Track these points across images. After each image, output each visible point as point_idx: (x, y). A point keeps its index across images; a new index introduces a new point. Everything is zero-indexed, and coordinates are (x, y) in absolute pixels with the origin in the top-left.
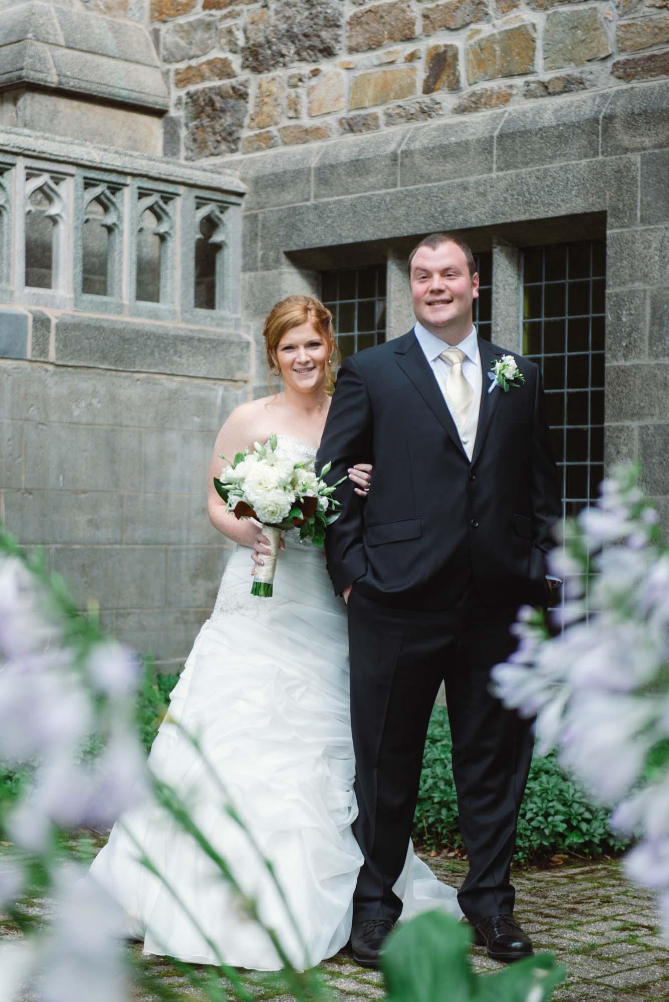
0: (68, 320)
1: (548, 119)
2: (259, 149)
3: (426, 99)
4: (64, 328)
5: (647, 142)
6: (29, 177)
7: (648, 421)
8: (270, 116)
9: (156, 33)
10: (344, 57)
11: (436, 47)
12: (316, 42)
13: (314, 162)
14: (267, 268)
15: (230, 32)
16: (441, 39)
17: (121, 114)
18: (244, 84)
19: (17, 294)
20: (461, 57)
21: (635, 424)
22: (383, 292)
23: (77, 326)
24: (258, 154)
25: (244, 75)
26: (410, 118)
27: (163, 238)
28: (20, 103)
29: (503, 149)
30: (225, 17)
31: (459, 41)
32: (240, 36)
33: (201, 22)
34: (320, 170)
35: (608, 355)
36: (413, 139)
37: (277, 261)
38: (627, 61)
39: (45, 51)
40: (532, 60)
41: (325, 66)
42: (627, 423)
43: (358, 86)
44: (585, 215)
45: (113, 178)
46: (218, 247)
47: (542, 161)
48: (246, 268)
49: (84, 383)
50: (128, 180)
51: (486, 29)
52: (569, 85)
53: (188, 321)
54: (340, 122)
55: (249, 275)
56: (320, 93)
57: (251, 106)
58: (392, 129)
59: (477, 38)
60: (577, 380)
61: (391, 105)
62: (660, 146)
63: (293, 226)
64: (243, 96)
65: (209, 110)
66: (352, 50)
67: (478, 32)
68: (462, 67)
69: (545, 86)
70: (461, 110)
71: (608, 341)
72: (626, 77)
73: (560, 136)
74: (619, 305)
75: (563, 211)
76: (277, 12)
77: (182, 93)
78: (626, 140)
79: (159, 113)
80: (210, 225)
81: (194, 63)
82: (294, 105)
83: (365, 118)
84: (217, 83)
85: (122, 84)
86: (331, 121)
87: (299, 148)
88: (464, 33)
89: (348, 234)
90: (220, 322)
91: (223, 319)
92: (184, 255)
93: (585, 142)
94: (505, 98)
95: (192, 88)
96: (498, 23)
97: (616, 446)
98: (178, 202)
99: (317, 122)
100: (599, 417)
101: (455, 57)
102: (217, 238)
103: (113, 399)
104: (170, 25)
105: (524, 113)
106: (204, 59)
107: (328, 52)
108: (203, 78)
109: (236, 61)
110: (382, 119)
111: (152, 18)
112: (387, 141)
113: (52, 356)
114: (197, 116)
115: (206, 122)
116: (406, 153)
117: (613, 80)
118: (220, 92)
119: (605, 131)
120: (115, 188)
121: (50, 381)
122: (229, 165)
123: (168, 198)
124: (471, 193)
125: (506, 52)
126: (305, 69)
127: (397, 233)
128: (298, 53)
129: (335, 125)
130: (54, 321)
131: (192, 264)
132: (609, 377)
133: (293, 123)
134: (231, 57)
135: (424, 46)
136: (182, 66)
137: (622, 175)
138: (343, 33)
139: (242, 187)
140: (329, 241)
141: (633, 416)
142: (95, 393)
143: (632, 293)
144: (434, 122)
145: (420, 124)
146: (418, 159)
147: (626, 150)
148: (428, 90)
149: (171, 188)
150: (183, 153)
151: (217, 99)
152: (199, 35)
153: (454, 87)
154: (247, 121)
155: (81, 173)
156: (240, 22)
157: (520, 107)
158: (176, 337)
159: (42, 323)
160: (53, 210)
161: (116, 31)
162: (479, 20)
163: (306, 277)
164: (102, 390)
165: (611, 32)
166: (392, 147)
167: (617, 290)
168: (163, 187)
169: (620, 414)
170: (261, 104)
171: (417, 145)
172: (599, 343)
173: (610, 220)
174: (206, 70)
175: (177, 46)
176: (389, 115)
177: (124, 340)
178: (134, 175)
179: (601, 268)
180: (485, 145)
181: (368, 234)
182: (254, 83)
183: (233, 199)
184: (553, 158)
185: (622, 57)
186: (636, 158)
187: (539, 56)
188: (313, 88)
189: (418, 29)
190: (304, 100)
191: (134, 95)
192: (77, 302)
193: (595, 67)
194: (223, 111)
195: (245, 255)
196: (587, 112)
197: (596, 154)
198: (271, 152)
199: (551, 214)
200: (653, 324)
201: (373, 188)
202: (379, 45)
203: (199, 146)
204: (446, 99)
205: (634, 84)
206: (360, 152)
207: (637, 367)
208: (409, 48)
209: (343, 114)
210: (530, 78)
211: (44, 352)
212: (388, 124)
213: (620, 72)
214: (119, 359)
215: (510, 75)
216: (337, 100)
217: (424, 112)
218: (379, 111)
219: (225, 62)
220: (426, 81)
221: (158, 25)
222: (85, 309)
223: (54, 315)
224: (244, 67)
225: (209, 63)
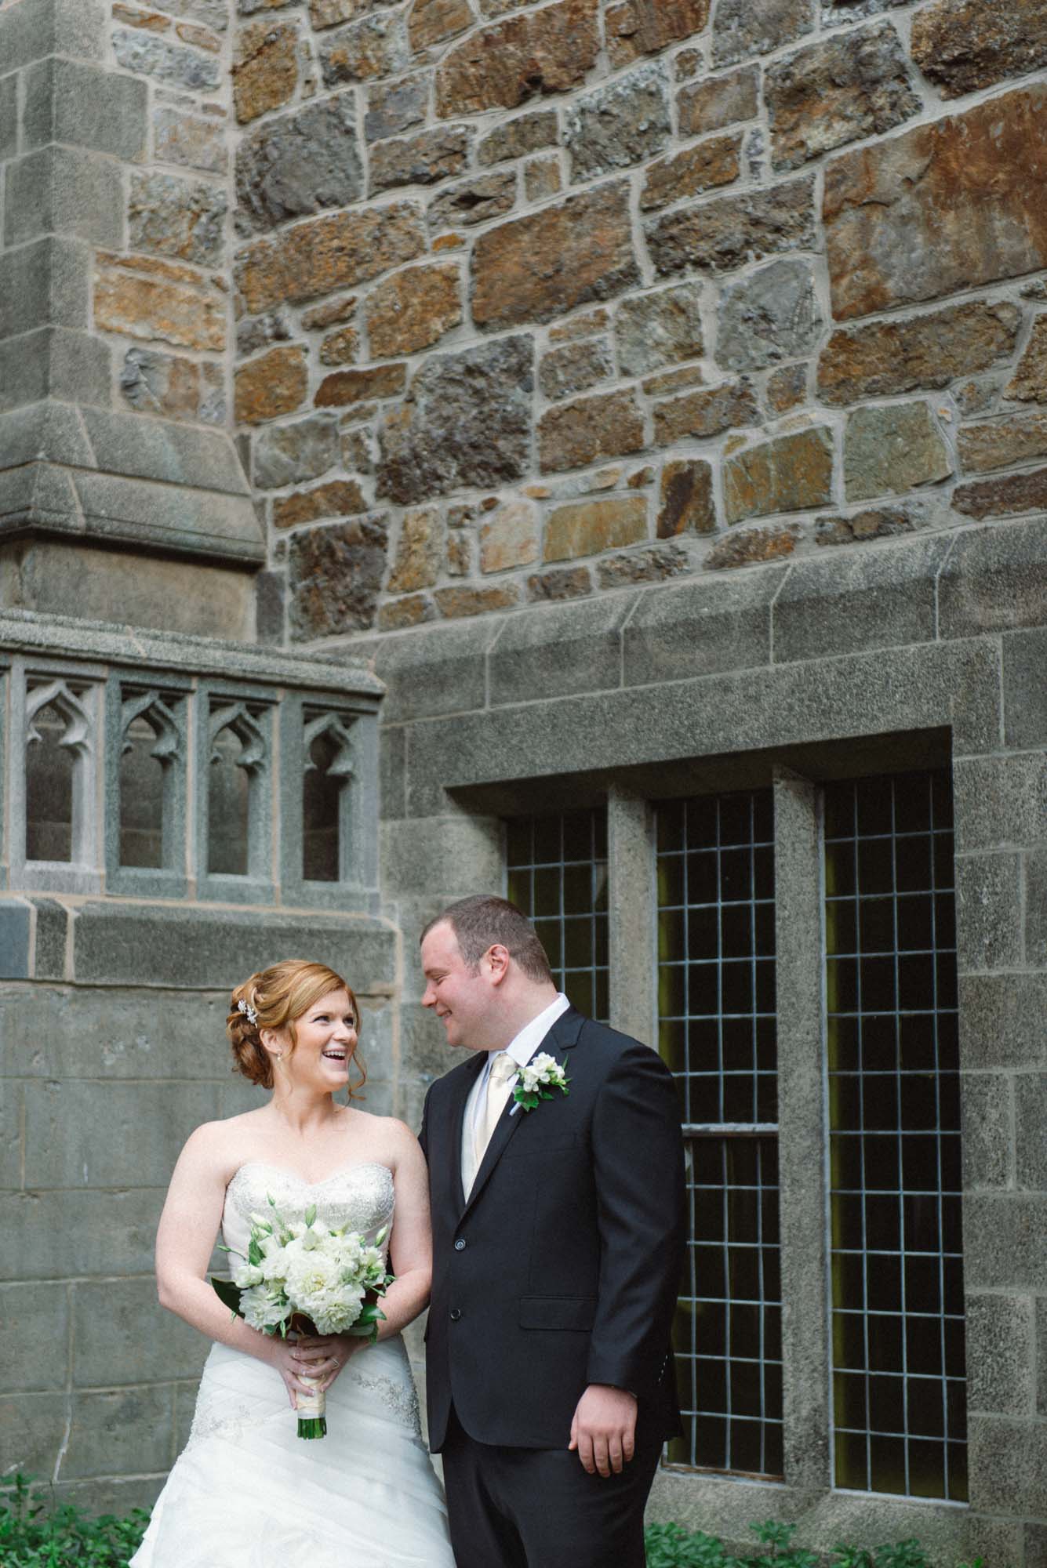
0: (96, 911)
1: (854, 579)
2: (404, 624)
3: (664, 546)
4: (89, 925)
5: (1012, 616)
6: (31, 687)
7: (1030, 1068)
8: (421, 572)
9: (244, 442)
10: (534, 481)
11: (677, 465)
12: (492, 458)
13: (489, 647)
14: (419, 813)
15: (357, 440)
16: (684, 452)
17: (188, 574)
18: (381, 522)
19: (12, 873)
20: (716, 479)
21: (1008, 1073)
22: (603, 852)
23: (110, 922)
24: (403, 633)
25: (380, 508)
26: (639, 575)
27: (252, 771)
28: (27, 560)
29: (784, 627)
30: (350, 417)
31: (712, 456)
32: (372, 445)
33: (312, 425)
34: (499, 658)
35: (961, 959)
36: (643, 610)
37: (435, 803)
38: (976, 487)
39: (66, 478)
40: (827, 486)
41: (506, 494)
42: (996, 1070)
43: (556, 525)
44: (916, 733)
45: (169, 682)
46: (343, 780)
47: (846, 646)
48: (387, 814)
49: (123, 1012)
50: (194, 684)
51: (753, 437)
52: (884, 524)
53: (292, 903)
54: (531, 582)
55: (390, 825)
56: (498, 536)
57: (391, 556)
58: (612, 593)
59: (739, 450)
60: (915, 996)
61: (608, 556)
62: (1033, 623)
63: (459, 748)
64: (380, 541)
65: (326, 562)
66: (546, 469)
67: (741, 440)
68: (717, 496)
69: (848, 525)
70: (718, 563)
71: (961, 936)
72: (976, 511)
73: (873, 607)
74: (975, 878)
75: (882, 725)
76: (429, 410)
77: (285, 536)
78: (978, 613)
79: (250, 567)
80: (329, 746)
81: (302, 489)
82: (458, 555)
83: (569, 575)
84: (339, 520)
85: (190, 525)
86: (517, 579)
87: (467, 623)
88: (722, 442)
89: (545, 761)
90: (346, 901)
91: (350, 896)
92: (286, 797)
93: (913, 617)
94: (786, 544)
95: (300, 528)
96: (773, 426)
97: (980, 1108)
98: (276, 714)
99: (494, 582)
100: (951, 1058)
101: (707, 481)
102: (341, 767)
103: (171, 1035)
104: (264, 430)
105: (817, 569)
106: (317, 483)
107: (509, 472)
108: (317, 513)
109: (367, 487)
110: (595, 577)
111: (238, 420)
112: (604, 613)
113: (70, 971)
114: (308, 572)
115: (322, 581)
116: (634, 633)
117: (956, 517)
118: (340, 533)
119: (944, 598)
120: (173, 697)
121: (66, 1011)
122: (361, 650)
123: (258, 708)
124: (736, 697)
125: (786, 471)
126: (474, 498)
127: (622, 760)
128: (462, 473)
129: (522, 587)
130: (73, 915)
131: (298, 811)
132: (964, 994)
133: (457, 583)
134: (359, 479)
135: (657, 462)
136: (284, 493)
137: (973, 667)
138: (533, 442)
139: (379, 685)
140: (516, 771)
141: (1007, 1058)
142: (140, 1028)
143: (997, 860)
144: (678, 583)
145: (655, 585)
146: (651, 643)
147: (979, 629)
148: (665, 532)
149: (263, 694)
150: (288, 631)
151: (338, 545)
152: (310, 446)
153: (706, 527)
154: (385, 580)
155: (115, 677)
156: (373, 425)
157: (811, 558)
158: (273, 932)
159: (52, 919)
160: (73, 737)
161: (180, 441)
162: (740, 423)
163: (482, 827)
164: (152, 1022)
165: (950, 440)
166: (611, 623)
167: (973, 853)
168: (249, 692)
169: (984, 1056)
170: (406, 553)
171: (649, 621)
172: (948, 937)
173: (957, 741)
174: (321, 500)
175: (277, 462)
176: (605, 572)
177: (188, 940)
178: (202, 676)
179: (946, 816)
180: (756, 621)
181: (577, 760)
182: (396, 520)
183: (364, 705)
184: (863, 642)
185: (968, 480)
186: (995, 641)
187: (838, 478)
188: (487, 529)
189: (648, 436)
190: (474, 548)
191: (208, 542)
192: (111, 881)
193: (926, 495)
194: (348, 564)
195: (385, 793)
196: (916, 567)
197: (931, 635)
198: (424, 629)
199: (862, 731)
200: (1031, 909)
201: (583, 688)
202: (588, 461)
203: (313, 621)
204: (694, 547)
205: (989, 522)
206: (562, 630)
207: (1008, 978)
208: (635, 466)
209: (534, 569)
210: (825, 513)
211: (56, 965)
212: (605, 585)
213: (967, 504)
214: (179, 971)
215: (793, 508)
216: (524, 547)
217: (659, 566)
218: (590, 564)
219: (351, 488)
220: (662, 518)
221: (246, 430)
222: (125, 892)
223: (72, 905)
224: (379, 496)
225: (326, 488)
